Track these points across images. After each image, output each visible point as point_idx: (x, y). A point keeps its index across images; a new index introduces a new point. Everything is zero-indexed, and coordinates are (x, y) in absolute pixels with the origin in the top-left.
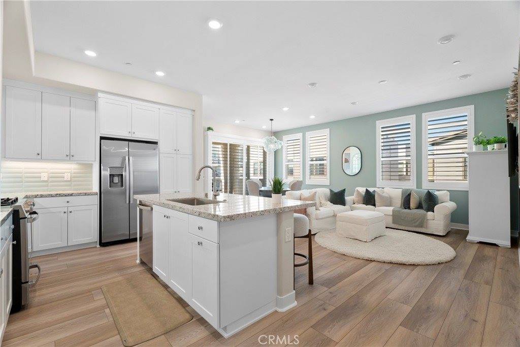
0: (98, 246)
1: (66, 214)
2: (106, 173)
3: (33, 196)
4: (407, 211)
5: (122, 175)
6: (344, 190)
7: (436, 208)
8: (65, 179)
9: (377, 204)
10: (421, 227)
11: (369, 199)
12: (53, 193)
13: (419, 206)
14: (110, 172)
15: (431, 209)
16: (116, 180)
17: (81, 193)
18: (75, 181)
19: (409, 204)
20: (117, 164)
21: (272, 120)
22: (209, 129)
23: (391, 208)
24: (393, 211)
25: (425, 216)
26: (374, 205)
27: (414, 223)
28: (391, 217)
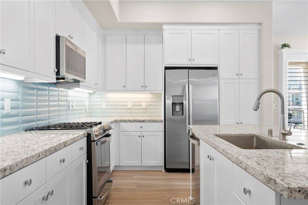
0: (164, 171)
1: (140, 138)
2: (169, 102)
3: (119, 120)
5: (183, 103)
8: (143, 107)
12: (132, 119)
14: (173, 101)
16: (178, 108)
17: (150, 120)
18: (149, 109)
20: (178, 92)
22: (285, 46)
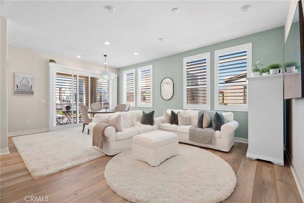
4: (200, 129)
6: (153, 112)
7: (222, 127)
9: (179, 123)
10: (211, 144)
11: (174, 119)
13: (210, 126)
15: (218, 128)
19: (202, 123)
21: (105, 56)
22: (51, 61)
23: (189, 127)
24: (190, 130)
25: (213, 134)
26: (177, 124)
27: (205, 140)
28: (188, 135)
